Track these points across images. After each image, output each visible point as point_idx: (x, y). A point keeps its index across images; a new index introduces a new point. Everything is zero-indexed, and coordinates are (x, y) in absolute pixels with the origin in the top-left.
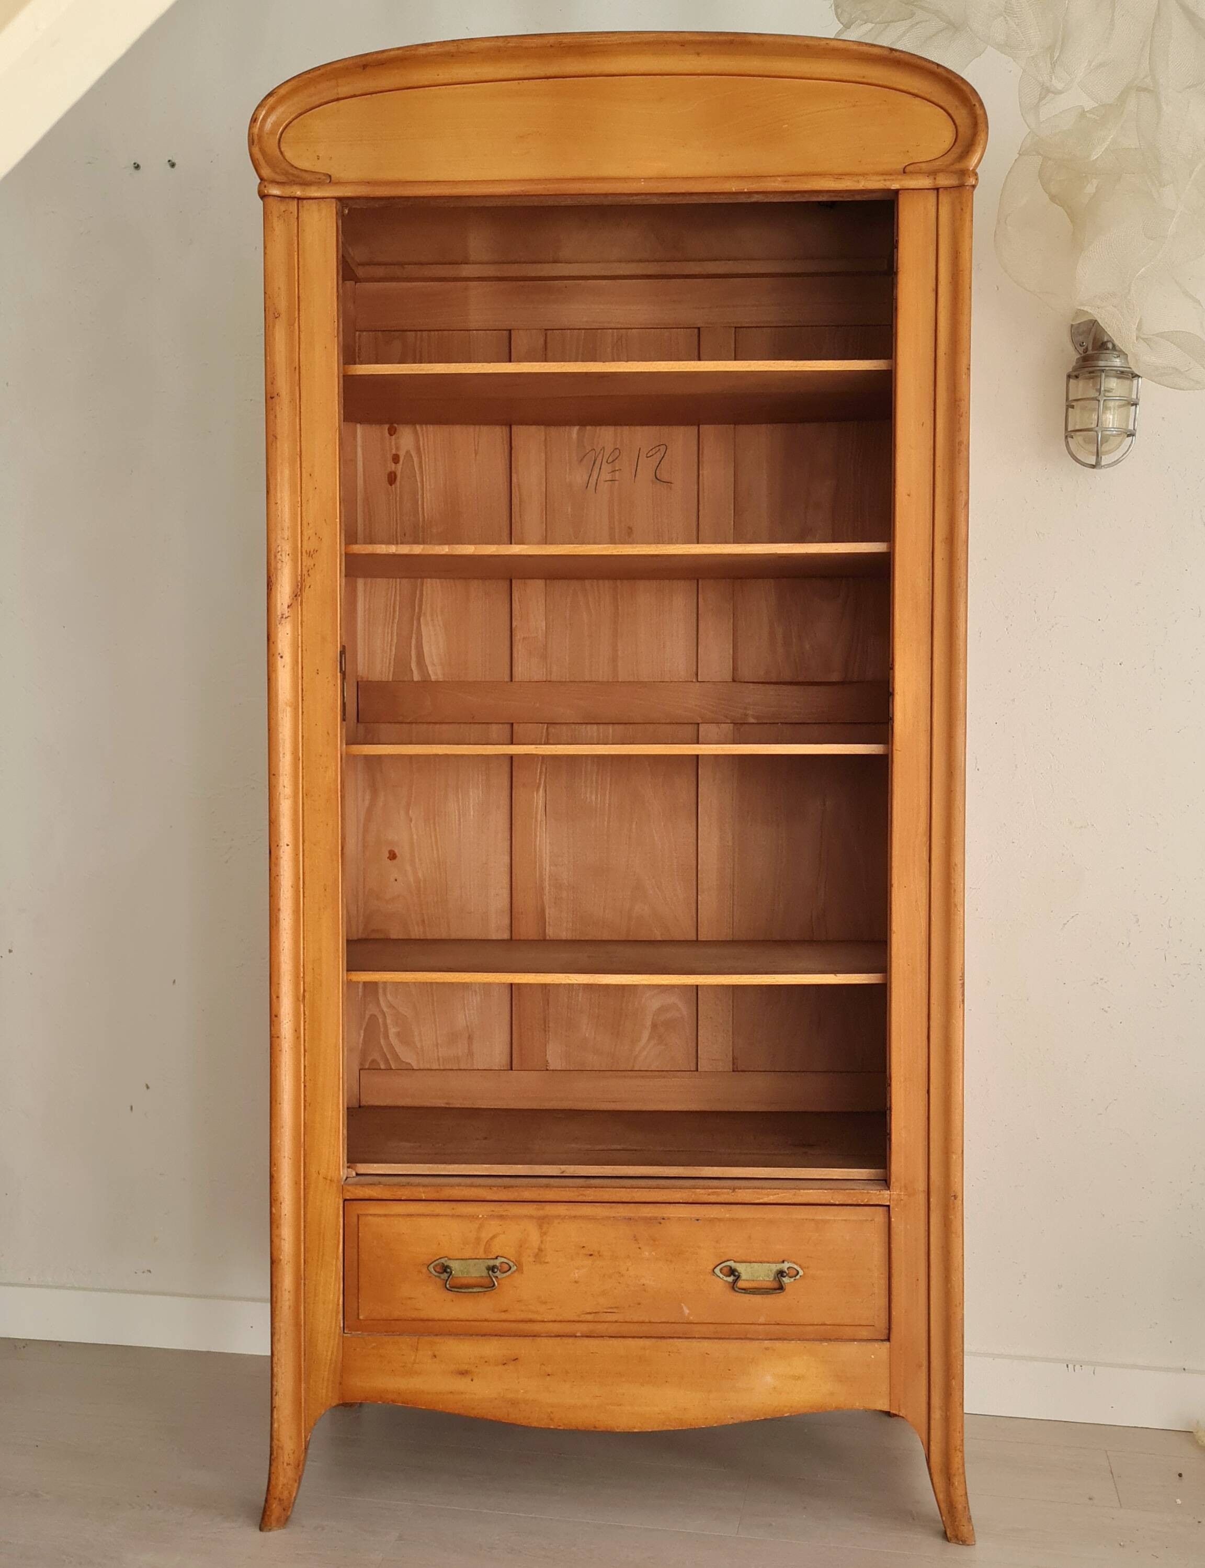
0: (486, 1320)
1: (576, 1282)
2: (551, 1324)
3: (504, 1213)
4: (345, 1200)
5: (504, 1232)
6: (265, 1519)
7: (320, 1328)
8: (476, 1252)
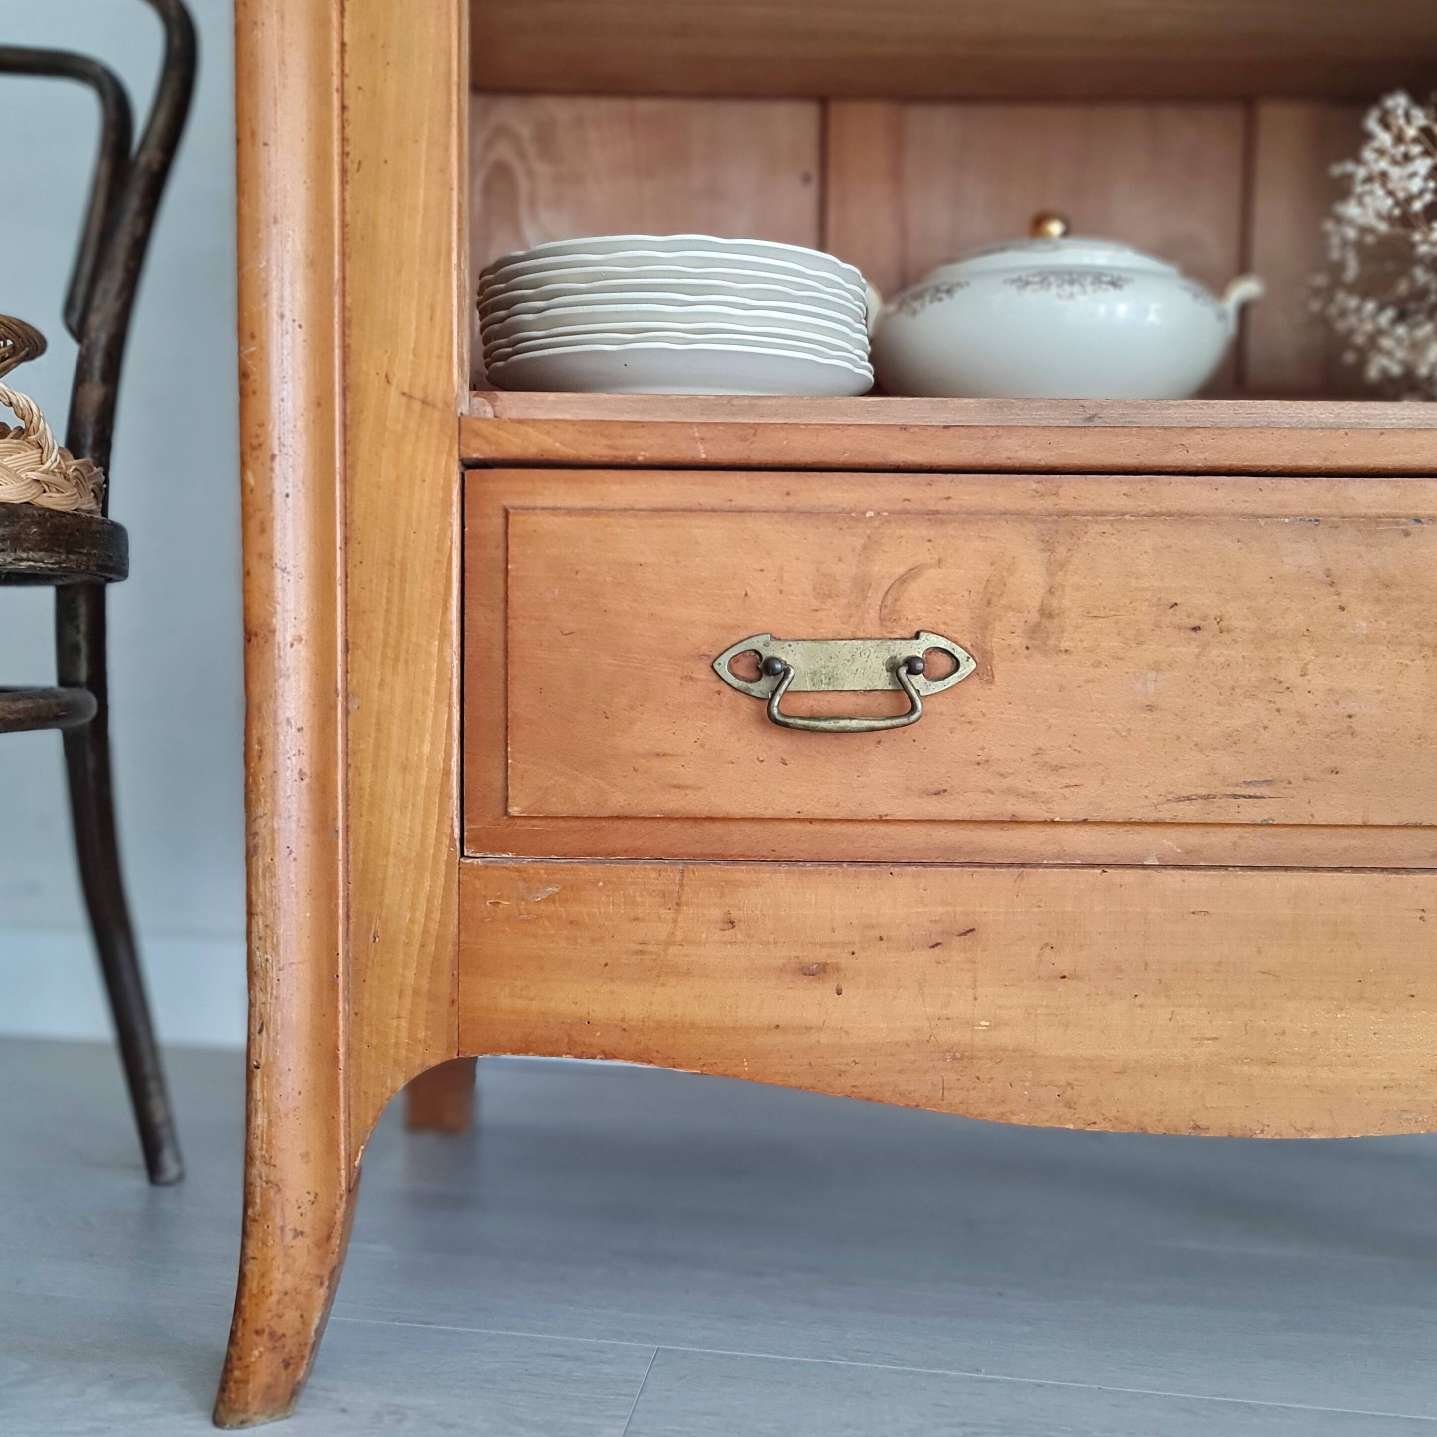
0: (882, 820)
1: (1150, 708)
2: (1071, 830)
3: (942, 506)
4: (469, 465)
5: (940, 561)
6: (230, 1392)
7: (394, 840)
8: (855, 620)
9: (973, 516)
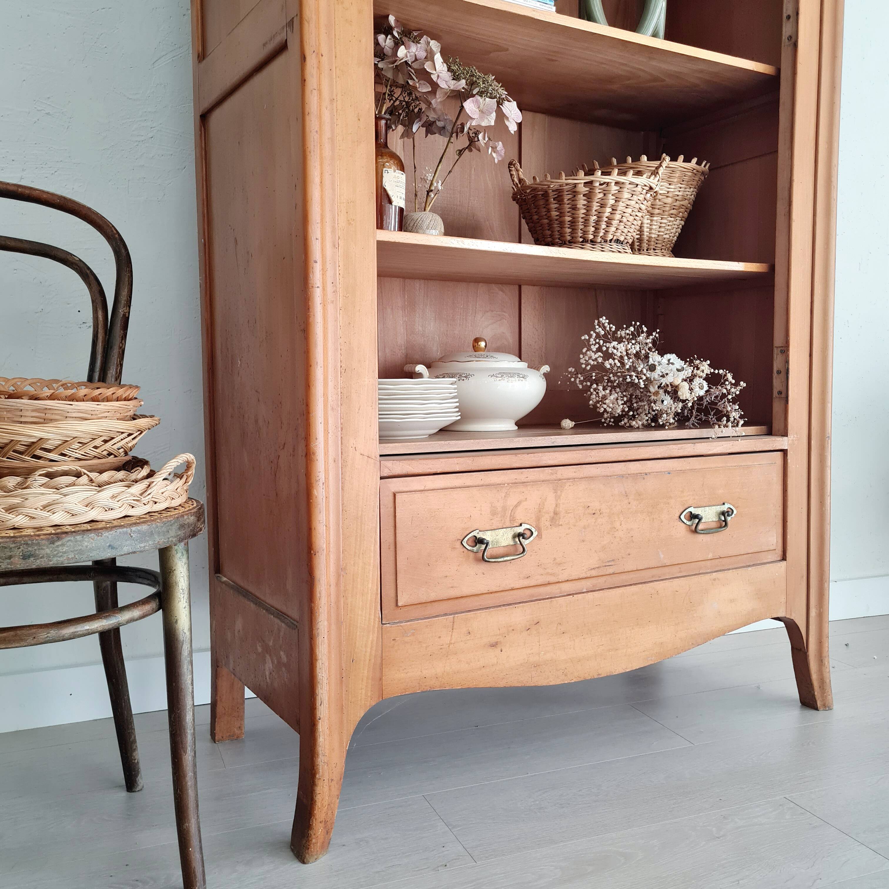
0: (512, 589)
1: (583, 541)
2: (564, 584)
3: (526, 480)
5: (526, 499)
6: (311, 848)
7: (359, 622)
8: (503, 521)
9: (535, 482)
